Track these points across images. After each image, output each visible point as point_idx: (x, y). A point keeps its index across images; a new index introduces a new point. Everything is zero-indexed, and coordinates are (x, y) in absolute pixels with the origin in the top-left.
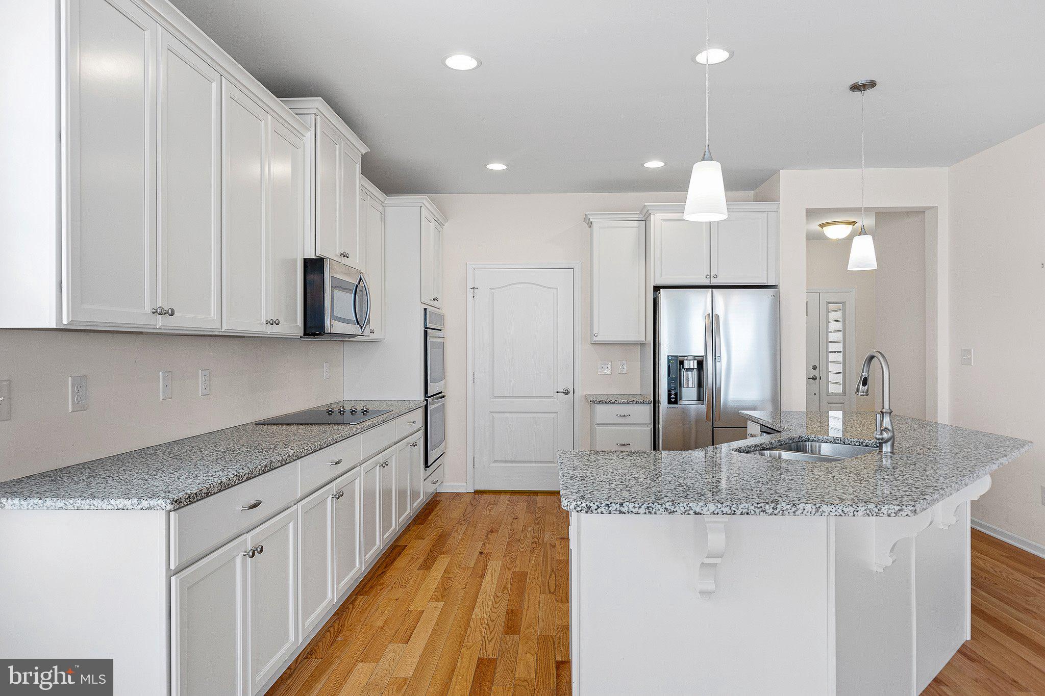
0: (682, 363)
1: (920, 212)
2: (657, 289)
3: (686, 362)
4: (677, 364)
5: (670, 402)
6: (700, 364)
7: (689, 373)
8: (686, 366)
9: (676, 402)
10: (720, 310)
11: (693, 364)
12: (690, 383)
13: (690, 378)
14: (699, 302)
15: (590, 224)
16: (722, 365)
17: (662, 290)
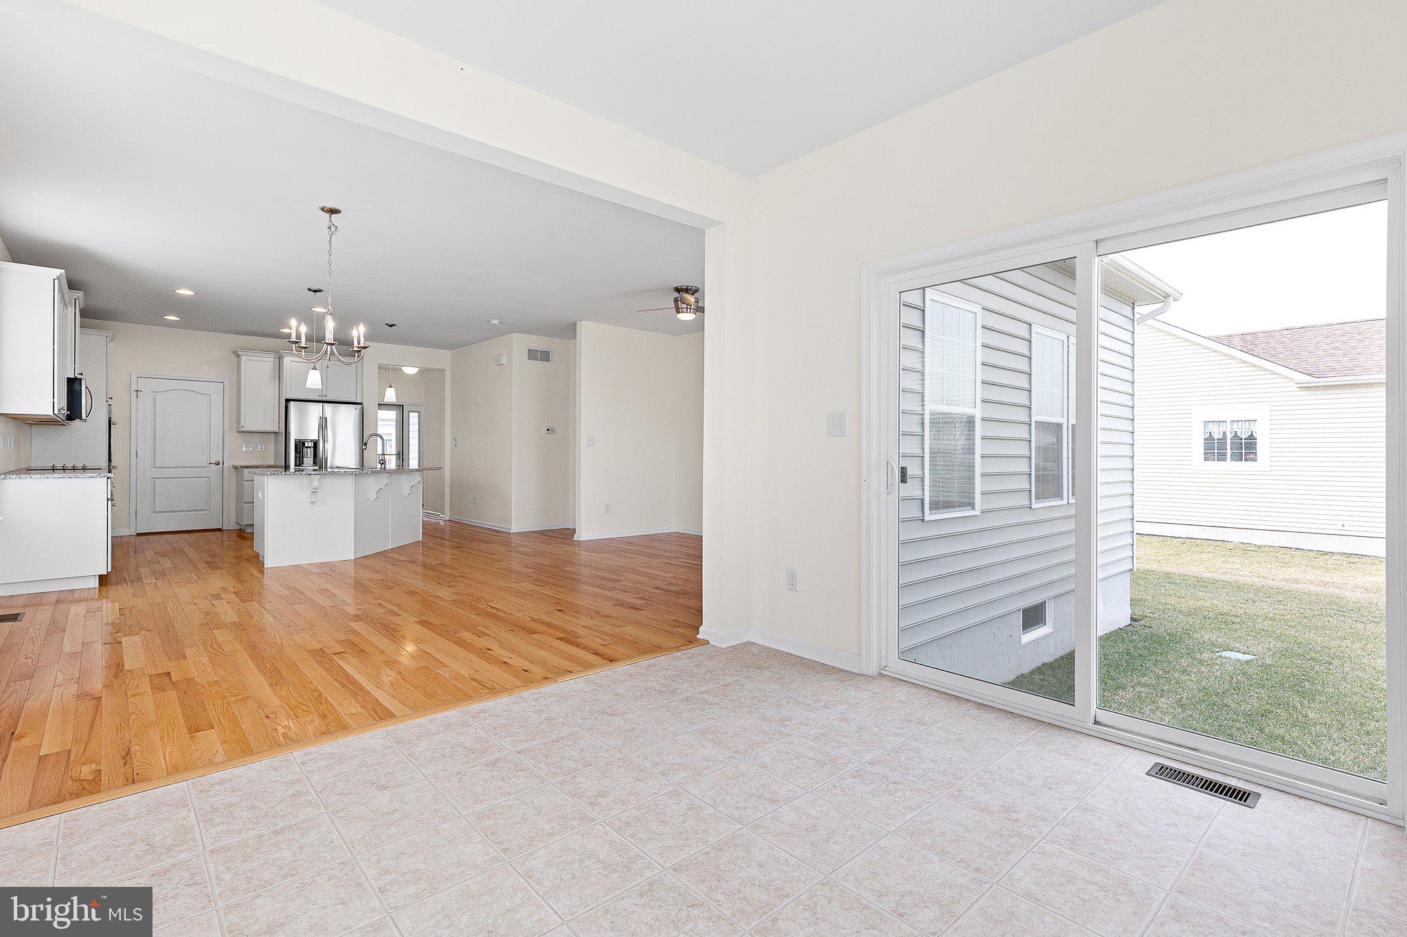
0: (304, 443)
1: (440, 370)
2: (288, 401)
3: (306, 443)
4: (300, 445)
5: (296, 465)
6: (316, 444)
7: (308, 449)
8: (306, 445)
9: (300, 465)
10: (328, 415)
11: (311, 444)
12: (309, 455)
13: (310, 452)
14: (315, 411)
15: (238, 356)
16: (329, 446)
17: (291, 402)
